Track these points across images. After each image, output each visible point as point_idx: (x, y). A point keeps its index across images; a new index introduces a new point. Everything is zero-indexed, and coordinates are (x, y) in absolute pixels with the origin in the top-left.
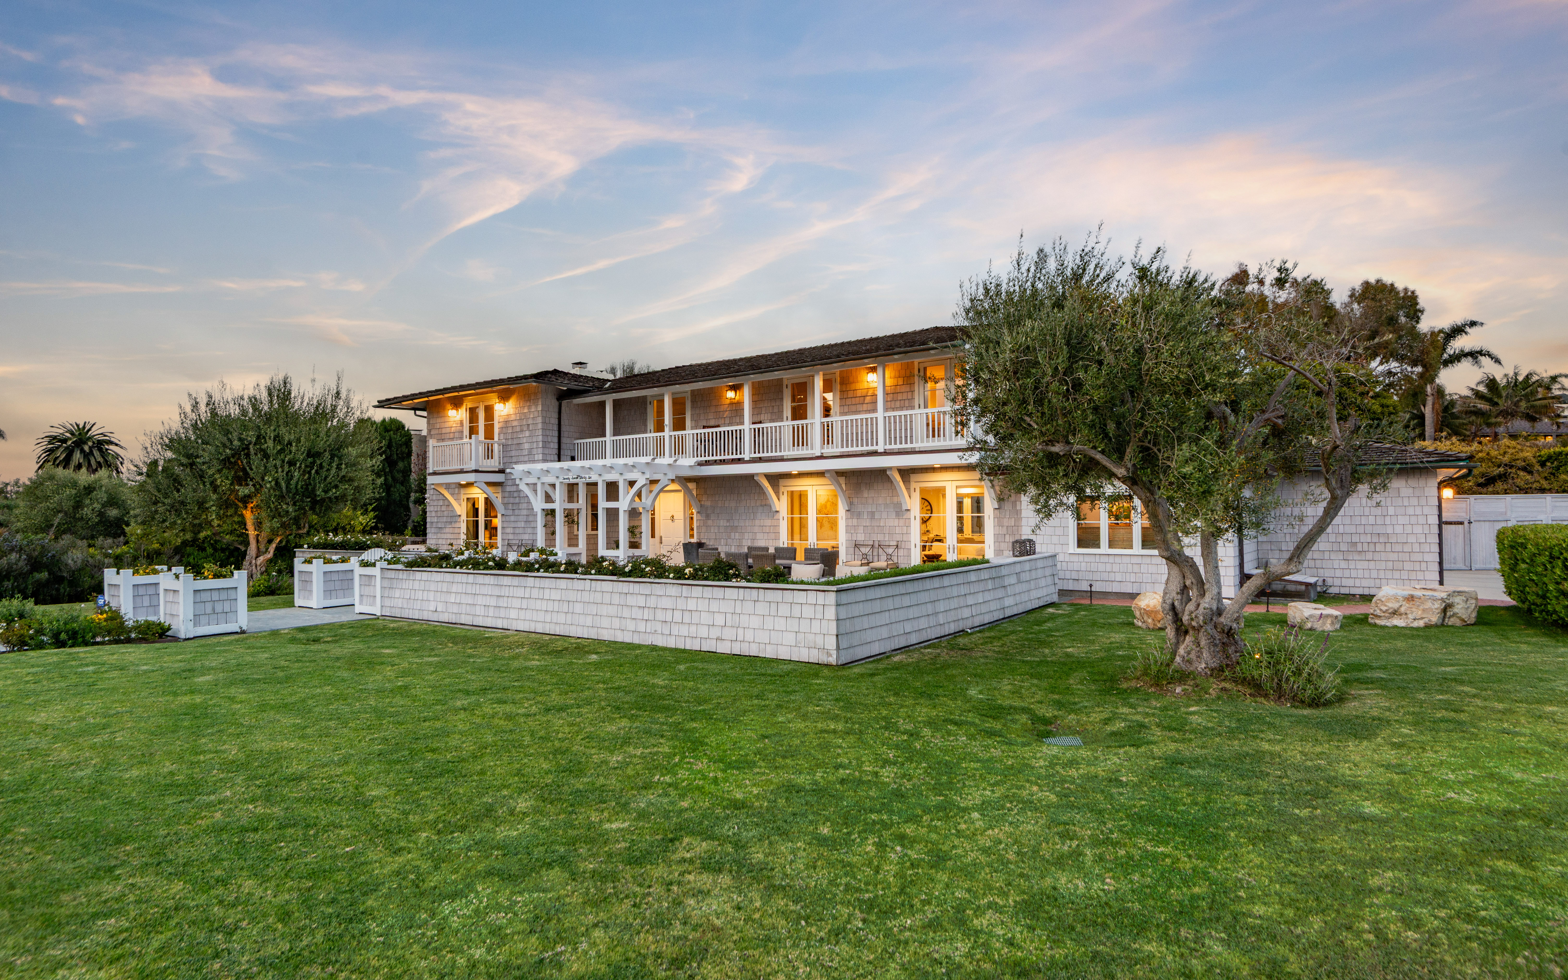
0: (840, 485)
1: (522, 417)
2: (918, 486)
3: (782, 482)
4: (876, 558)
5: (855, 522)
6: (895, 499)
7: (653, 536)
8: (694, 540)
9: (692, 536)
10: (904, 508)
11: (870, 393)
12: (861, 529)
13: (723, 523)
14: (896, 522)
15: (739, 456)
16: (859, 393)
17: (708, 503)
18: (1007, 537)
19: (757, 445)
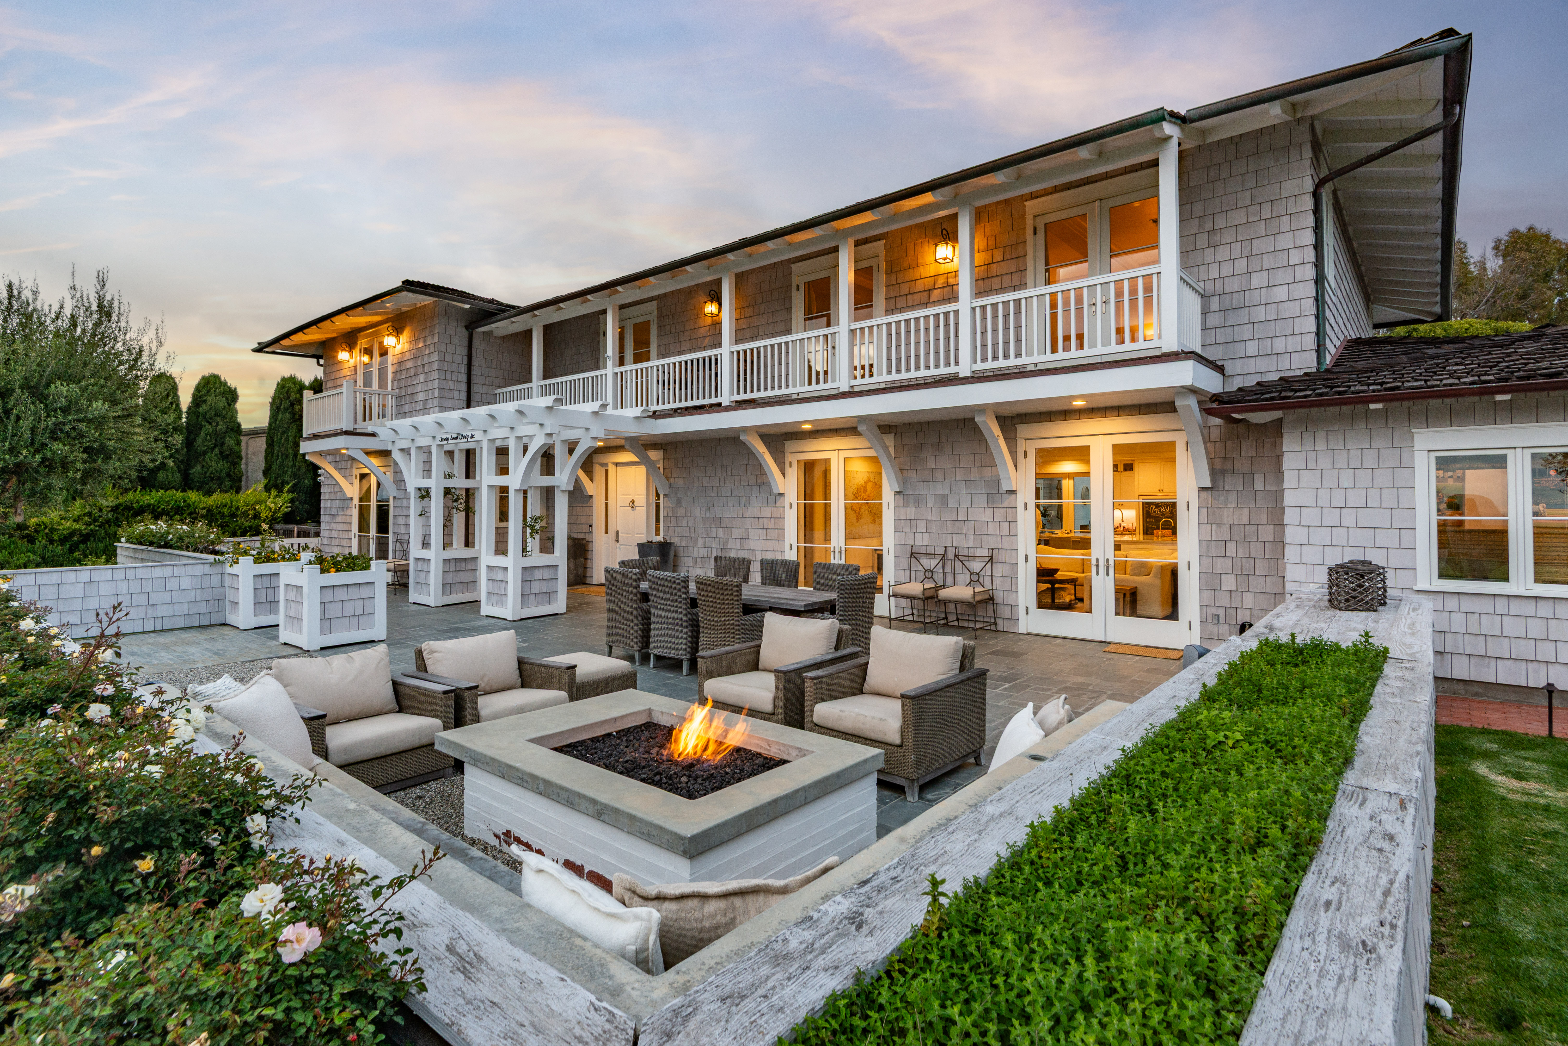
0: (886, 448)
1: (417, 354)
2: (1031, 448)
3: (790, 446)
4: (949, 580)
5: (911, 512)
6: (987, 473)
7: (606, 532)
8: (659, 538)
9: (657, 533)
10: (1005, 487)
11: (940, 282)
12: (922, 526)
13: (700, 512)
14: (988, 514)
15: (714, 400)
16: (920, 285)
17: (679, 482)
18: (1231, 547)
19: (742, 378)
